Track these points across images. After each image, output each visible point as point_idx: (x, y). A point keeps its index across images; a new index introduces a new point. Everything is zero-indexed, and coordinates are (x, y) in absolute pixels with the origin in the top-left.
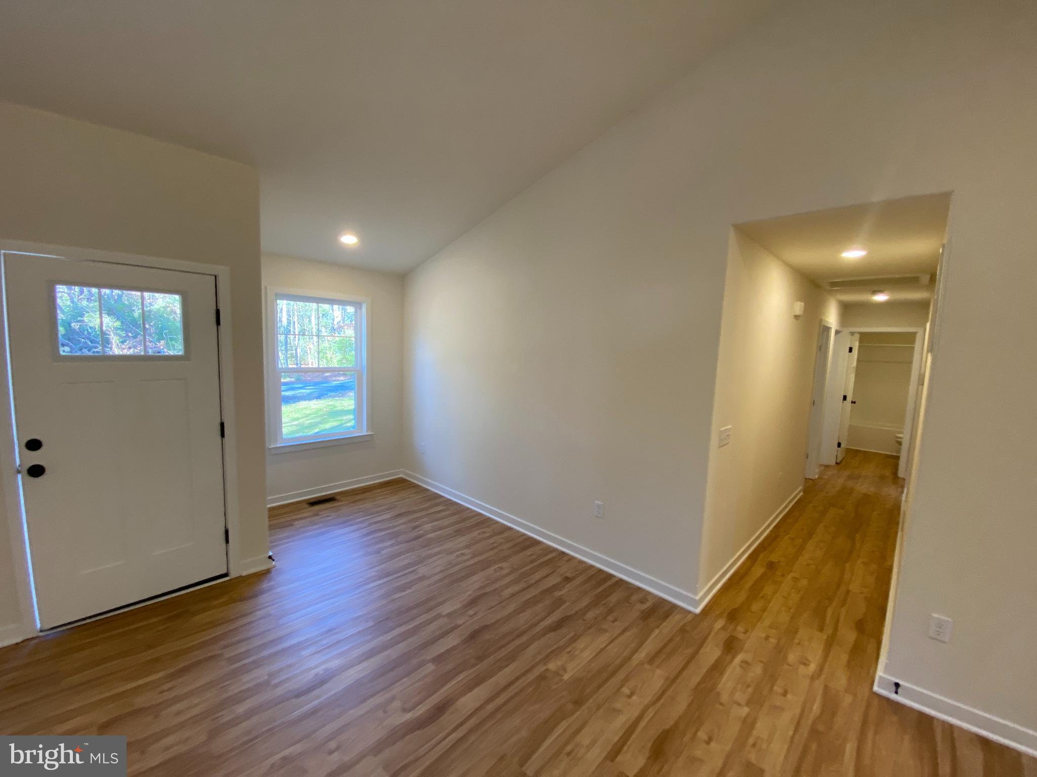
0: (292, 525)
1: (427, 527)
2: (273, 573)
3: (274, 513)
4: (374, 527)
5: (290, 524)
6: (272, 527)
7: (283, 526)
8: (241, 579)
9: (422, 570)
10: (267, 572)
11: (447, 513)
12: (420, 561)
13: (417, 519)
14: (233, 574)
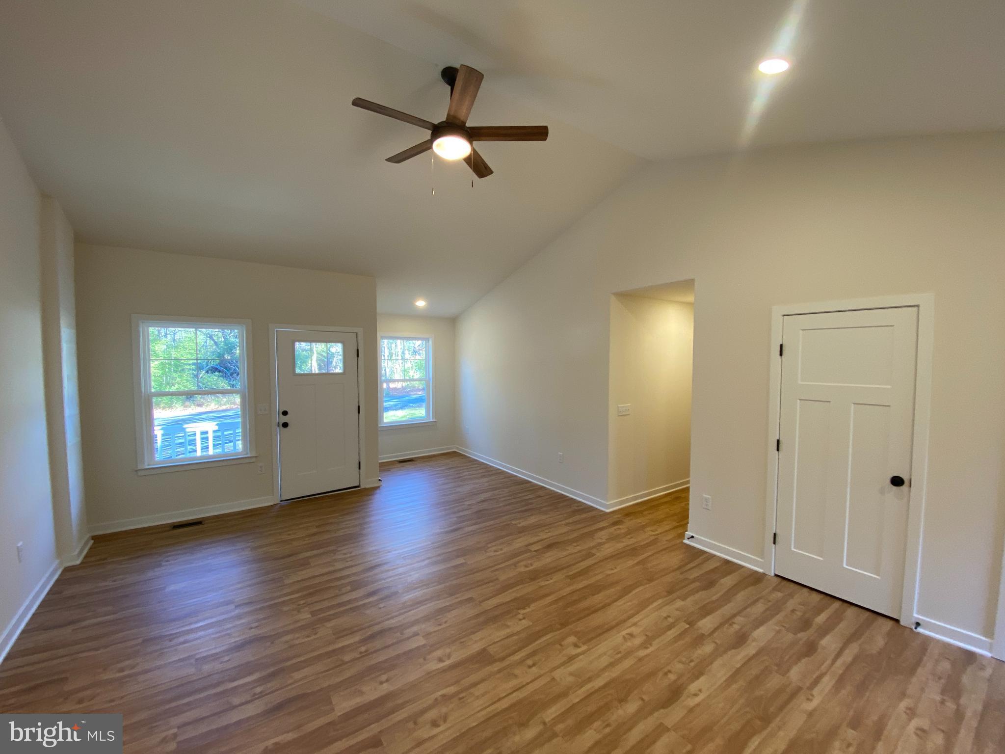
0: (390, 471)
1: (465, 474)
2: (381, 488)
3: (382, 465)
4: (435, 473)
5: (389, 470)
6: (380, 471)
7: (384, 471)
8: (365, 489)
9: (458, 490)
10: (378, 487)
11: (479, 468)
12: (459, 486)
13: (460, 470)
14: (362, 486)
